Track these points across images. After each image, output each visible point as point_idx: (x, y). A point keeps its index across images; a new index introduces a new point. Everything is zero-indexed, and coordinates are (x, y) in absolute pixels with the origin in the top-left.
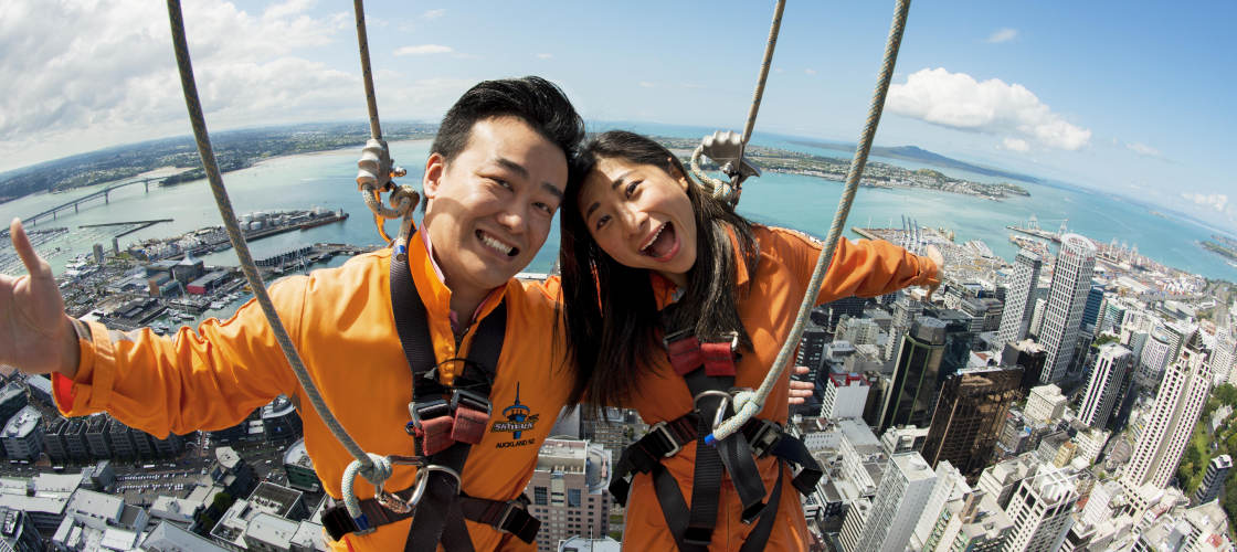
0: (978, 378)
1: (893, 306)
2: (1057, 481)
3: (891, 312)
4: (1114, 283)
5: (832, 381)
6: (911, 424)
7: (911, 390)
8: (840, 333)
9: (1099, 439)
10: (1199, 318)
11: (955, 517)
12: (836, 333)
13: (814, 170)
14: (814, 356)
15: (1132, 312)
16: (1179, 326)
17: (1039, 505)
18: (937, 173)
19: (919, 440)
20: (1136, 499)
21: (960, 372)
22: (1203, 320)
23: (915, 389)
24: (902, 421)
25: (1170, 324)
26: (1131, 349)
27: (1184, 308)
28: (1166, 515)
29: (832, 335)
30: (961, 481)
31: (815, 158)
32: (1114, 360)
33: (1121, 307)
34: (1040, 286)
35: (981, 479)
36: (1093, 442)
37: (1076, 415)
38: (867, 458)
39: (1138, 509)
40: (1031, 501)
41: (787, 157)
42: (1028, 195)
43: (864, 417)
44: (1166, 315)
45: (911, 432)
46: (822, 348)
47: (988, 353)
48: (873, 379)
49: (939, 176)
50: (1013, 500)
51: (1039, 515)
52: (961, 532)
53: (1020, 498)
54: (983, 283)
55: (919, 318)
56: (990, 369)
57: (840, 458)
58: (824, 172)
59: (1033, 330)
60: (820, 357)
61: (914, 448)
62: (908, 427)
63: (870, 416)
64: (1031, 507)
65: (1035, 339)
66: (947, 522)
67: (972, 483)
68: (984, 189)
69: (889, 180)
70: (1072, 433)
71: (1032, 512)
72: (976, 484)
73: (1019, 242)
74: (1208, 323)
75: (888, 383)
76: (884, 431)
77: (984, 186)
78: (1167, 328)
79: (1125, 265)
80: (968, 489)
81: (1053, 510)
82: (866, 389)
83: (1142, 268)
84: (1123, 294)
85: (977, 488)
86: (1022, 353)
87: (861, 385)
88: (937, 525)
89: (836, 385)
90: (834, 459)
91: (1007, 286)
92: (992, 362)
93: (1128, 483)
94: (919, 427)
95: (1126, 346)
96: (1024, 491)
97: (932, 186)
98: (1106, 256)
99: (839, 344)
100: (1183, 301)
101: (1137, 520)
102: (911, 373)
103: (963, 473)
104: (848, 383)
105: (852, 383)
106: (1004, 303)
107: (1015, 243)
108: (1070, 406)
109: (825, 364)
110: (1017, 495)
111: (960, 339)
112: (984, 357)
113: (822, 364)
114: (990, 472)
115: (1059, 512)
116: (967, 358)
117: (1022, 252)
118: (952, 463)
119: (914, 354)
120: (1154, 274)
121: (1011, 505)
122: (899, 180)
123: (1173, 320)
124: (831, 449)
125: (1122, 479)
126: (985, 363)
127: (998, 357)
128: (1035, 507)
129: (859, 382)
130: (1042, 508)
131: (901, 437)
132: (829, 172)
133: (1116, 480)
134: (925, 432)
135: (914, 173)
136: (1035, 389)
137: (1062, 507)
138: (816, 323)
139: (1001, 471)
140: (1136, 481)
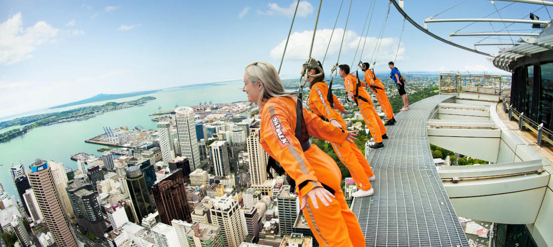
0: (165, 182)
1: (114, 169)
2: (224, 202)
3: (115, 171)
4: (206, 119)
5: (109, 212)
6: (149, 213)
7: (141, 200)
8: (100, 190)
9: (231, 178)
10: (253, 115)
11: (194, 237)
12: (98, 191)
13: (62, 119)
14: (96, 205)
15: (219, 126)
16: (244, 122)
17: (224, 214)
18: (112, 103)
19: (157, 218)
20: (264, 189)
21: (156, 183)
22: (255, 115)
23: (142, 199)
24: (145, 214)
25: (239, 123)
26: (225, 140)
27: (243, 115)
28: (283, 186)
29: (97, 193)
30: (185, 223)
31: (62, 113)
32: (220, 147)
33: (213, 127)
34: (172, 134)
35: (192, 218)
36: (231, 180)
37: (215, 175)
38: (143, 236)
39: (268, 191)
40: (219, 214)
41: (50, 116)
42: (155, 98)
43: (130, 220)
44: (236, 120)
45: (152, 216)
46: (96, 200)
47: (162, 170)
48: (123, 203)
49: (114, 104)
50: (212, 218)
51: (227, 217)
52: (201, 241)
53: (214, 216)
54: (147, 142)
55: (128, 168)
56: (167, 176)
57: (133, 242)
58: (66, 118)
59: (177, 152)
60: (98, 204)
61: (157, 222)
62: (149, 215)
63: (131, 219)
64: (221, 216)
65: (180, 155)
66: (193, 241)
67: (190, 221)
68: (135, 103)
69: (93, 113)
70: (218, 182)
71: (223, 217)
72: (192, 221)
73: (157, 120)
74: (258, 115)
75: (130, 202)
76: (141, 222)
77: (134, 101)
78: (239, 125)
79: (208, 110)
80: (190, 225)
81: (231, 212)
82: (123, 208)
83: (217, 108)
84: (212, 121)
85: (194, 223)
86: (177, 163)
87: (120, 208)
88: (190, 244)
89: (111, 213)
90: (131, 244)
91: (158, 139)
92: (166, 173)
93: (255, 185)
94: (153, 213)
95: (222, 140)
96: (214, 213)
97: (112, 109)
98: (198, 110)
99: (103, 195)
100: (242, 112)
101: (271, 194)
102: (137, 194)
103: (183, 220)
104: (115, 210)
105: (116, 209)
106: (160, 147)
107: (155, 121)
108: (210, 173)
109: (102, 207)
110: (211, 215)
111: (149, 170)
112: (162, 172)
113: (100, 207)
114: (194, 213)
115: (234, 211)
116: (155, 176)
117: (160, 123)
118: (176, 219)
119: (133, 186)
120: (223, 108)
121: (212, 220)
122: (98, 112)
123: (241, 121)
124: (127, 240)
125: (252, 185)
126: (164, 175)
127: (168, 169)
128: (223, 215)
129: (119, 207)
130: (226, 214)
131: (149, 221)
132: (68, 118)
133: (250, 187)
134: (157, 214)
135: (103, 106)
136: (191, 174)
137: (234, 209)
138: (89, 190)
139: (198, 211)
140: (259, 183)
